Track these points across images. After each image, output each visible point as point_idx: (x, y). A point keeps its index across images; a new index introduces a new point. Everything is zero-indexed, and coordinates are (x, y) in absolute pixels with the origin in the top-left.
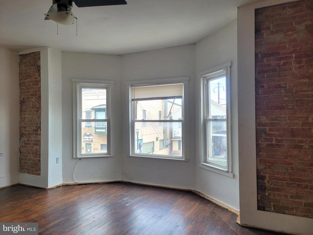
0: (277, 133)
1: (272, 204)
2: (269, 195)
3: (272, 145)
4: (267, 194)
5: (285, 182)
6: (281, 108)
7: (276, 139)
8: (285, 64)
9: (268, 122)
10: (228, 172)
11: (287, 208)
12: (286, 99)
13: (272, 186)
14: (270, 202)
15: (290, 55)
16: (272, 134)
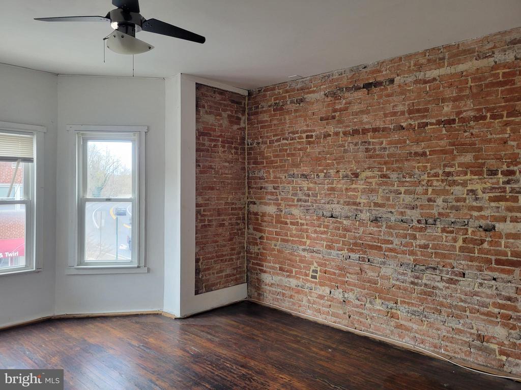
0: (209, 213)
1: (204, 285)
2: (202, 277)
3: (205, 226)
4: (200, 277)
5: (213, 260)
6: (212, 189)
7: (208, 220)
8: (215, 146)
9: (203, 202)
10: (138, 267)
11: (213, 285)
12: (215, 180)
13: (204, 267)
14: (203, 284)
15: (218, 139)
16: (205, 215)
